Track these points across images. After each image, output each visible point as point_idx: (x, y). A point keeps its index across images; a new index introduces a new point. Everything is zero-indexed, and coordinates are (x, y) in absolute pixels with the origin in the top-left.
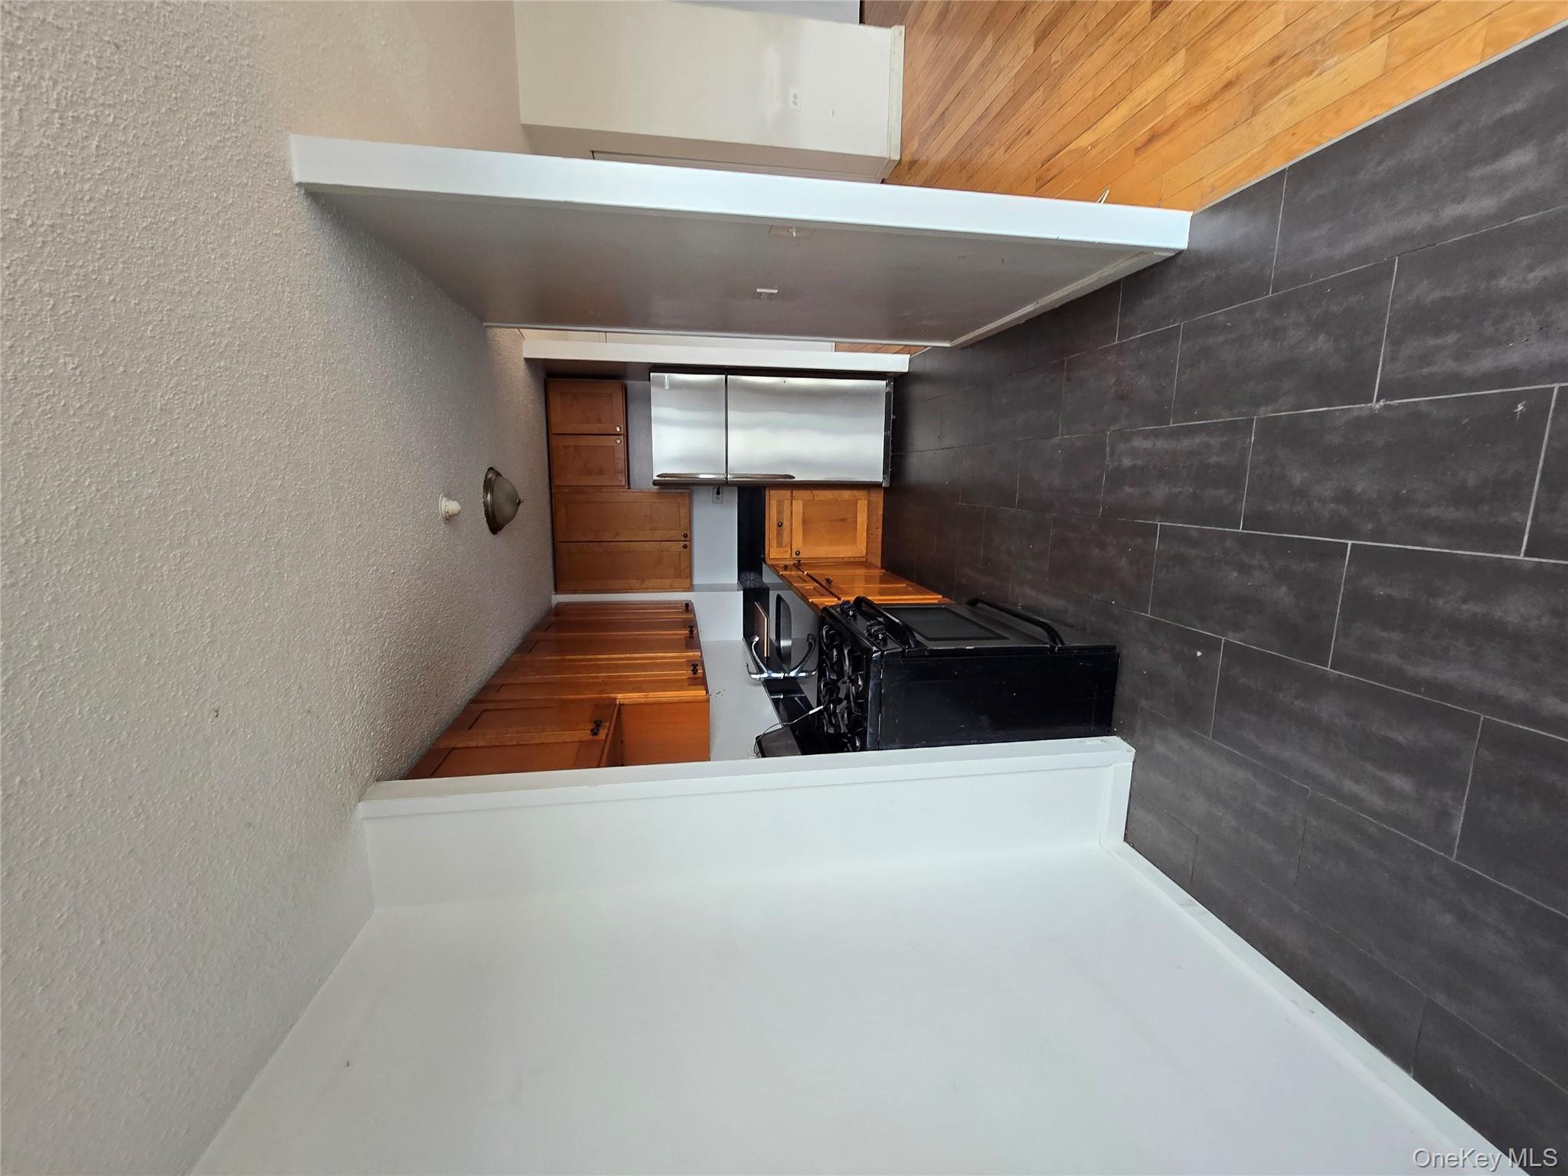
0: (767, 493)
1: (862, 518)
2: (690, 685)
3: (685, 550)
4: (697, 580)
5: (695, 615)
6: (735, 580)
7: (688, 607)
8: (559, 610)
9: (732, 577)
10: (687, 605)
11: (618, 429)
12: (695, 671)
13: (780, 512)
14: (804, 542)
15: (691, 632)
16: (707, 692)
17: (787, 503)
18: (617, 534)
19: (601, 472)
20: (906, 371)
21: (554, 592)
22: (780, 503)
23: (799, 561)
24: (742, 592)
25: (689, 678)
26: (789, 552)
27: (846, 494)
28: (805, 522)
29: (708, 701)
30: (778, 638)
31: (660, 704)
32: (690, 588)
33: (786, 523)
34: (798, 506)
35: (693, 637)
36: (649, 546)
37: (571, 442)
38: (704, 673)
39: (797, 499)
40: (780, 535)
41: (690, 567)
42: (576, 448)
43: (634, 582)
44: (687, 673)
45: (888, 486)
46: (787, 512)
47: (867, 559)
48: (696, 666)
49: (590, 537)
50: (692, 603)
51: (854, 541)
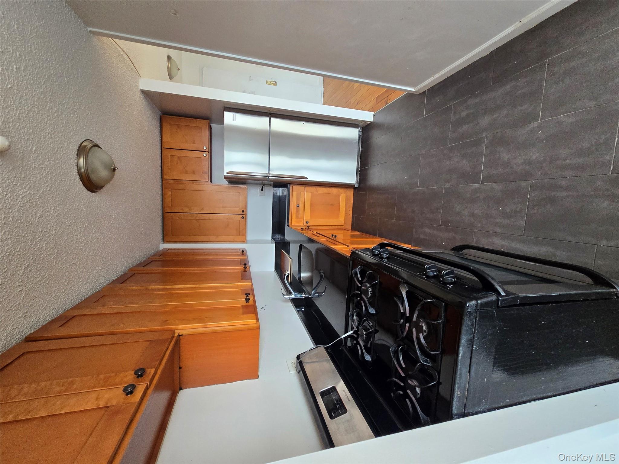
0: (291, 188)
1: (342, 205)
2: (243, 314)
3: (242, 219)
4: (249, 238)
5: (247, 257)
6: (270, 238)
7: (243, 252)
8: (165, 253)
9: (269, 236)
10: (243, 251)
11: (205, 148)
12: (247, 300)
13: (298, 199)
14: (311, 216)
15: (245, 268)
16: (258, 320)
17: (302, 194)
18: (203, 209)
19: (194, 173)
20: (372, 121)
21: (162, 242)
22: (298, 193)
23: (308, 227)
24: (275, 244)
25: (242, 306)
26: (303, 221)
27: (334, 190)
28: (312, 205)
29: (258, 328)
30: (299, 271)
31: (216, 333)
32: (245, 241)
33: (301, 206)
34: (308, 195)
35: (246, 271)
36: (222, 217)
37: (176, 153)
38: (254, 300)
39: (308, 192)
40: (297, 211)
41: (245, 229)
42: (179, 157)
43: (212, 238)
44: (241, 301)
45: (358, 187)
46: (302, 199)
47: (344, 227)
48: (248, 295)
49: (186, 210)
50: (246, 250)
51: (338, 216)
